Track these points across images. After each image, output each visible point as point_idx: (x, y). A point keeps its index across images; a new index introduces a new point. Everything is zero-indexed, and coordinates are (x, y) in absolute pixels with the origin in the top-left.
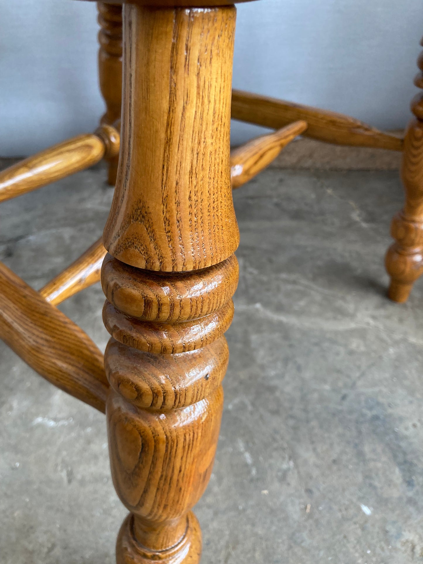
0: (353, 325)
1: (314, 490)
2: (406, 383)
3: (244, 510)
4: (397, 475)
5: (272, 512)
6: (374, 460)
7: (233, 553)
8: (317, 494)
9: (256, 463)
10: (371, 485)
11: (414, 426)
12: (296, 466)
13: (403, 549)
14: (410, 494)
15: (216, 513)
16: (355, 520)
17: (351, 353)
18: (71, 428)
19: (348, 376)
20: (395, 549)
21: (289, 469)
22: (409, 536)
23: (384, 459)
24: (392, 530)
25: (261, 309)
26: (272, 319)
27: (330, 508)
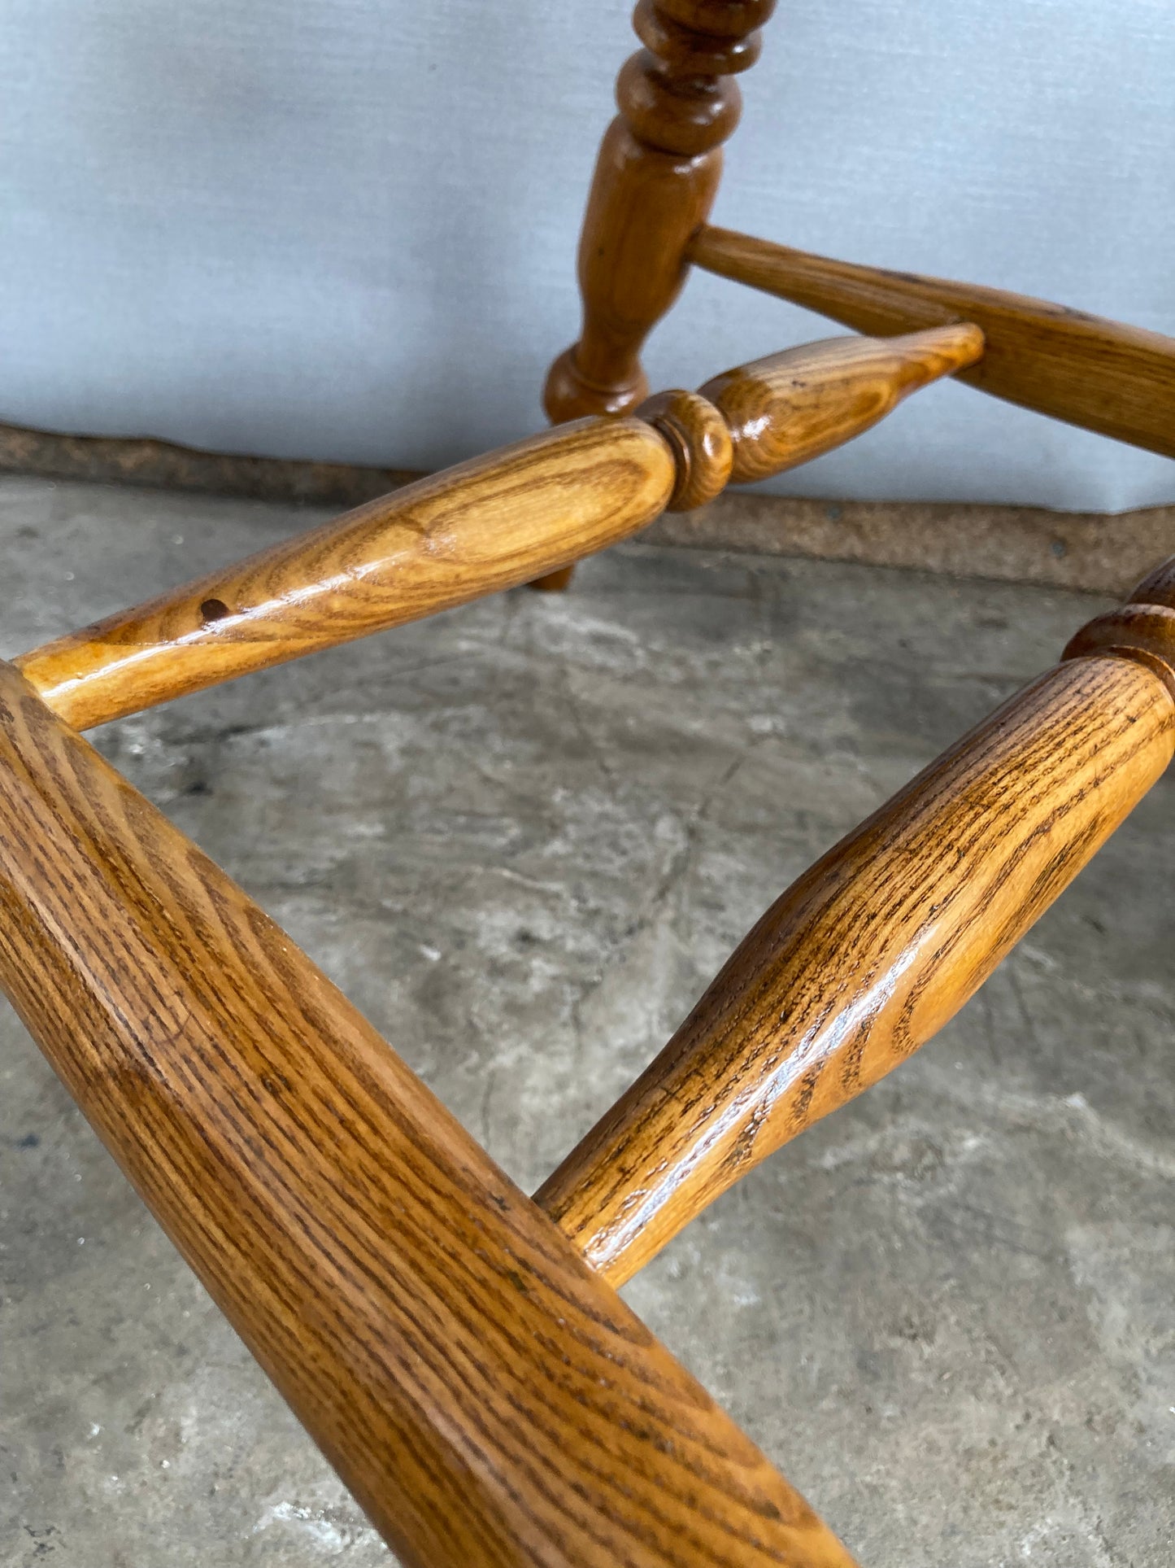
25: (1092, 1118)
26: (1139, 1165)
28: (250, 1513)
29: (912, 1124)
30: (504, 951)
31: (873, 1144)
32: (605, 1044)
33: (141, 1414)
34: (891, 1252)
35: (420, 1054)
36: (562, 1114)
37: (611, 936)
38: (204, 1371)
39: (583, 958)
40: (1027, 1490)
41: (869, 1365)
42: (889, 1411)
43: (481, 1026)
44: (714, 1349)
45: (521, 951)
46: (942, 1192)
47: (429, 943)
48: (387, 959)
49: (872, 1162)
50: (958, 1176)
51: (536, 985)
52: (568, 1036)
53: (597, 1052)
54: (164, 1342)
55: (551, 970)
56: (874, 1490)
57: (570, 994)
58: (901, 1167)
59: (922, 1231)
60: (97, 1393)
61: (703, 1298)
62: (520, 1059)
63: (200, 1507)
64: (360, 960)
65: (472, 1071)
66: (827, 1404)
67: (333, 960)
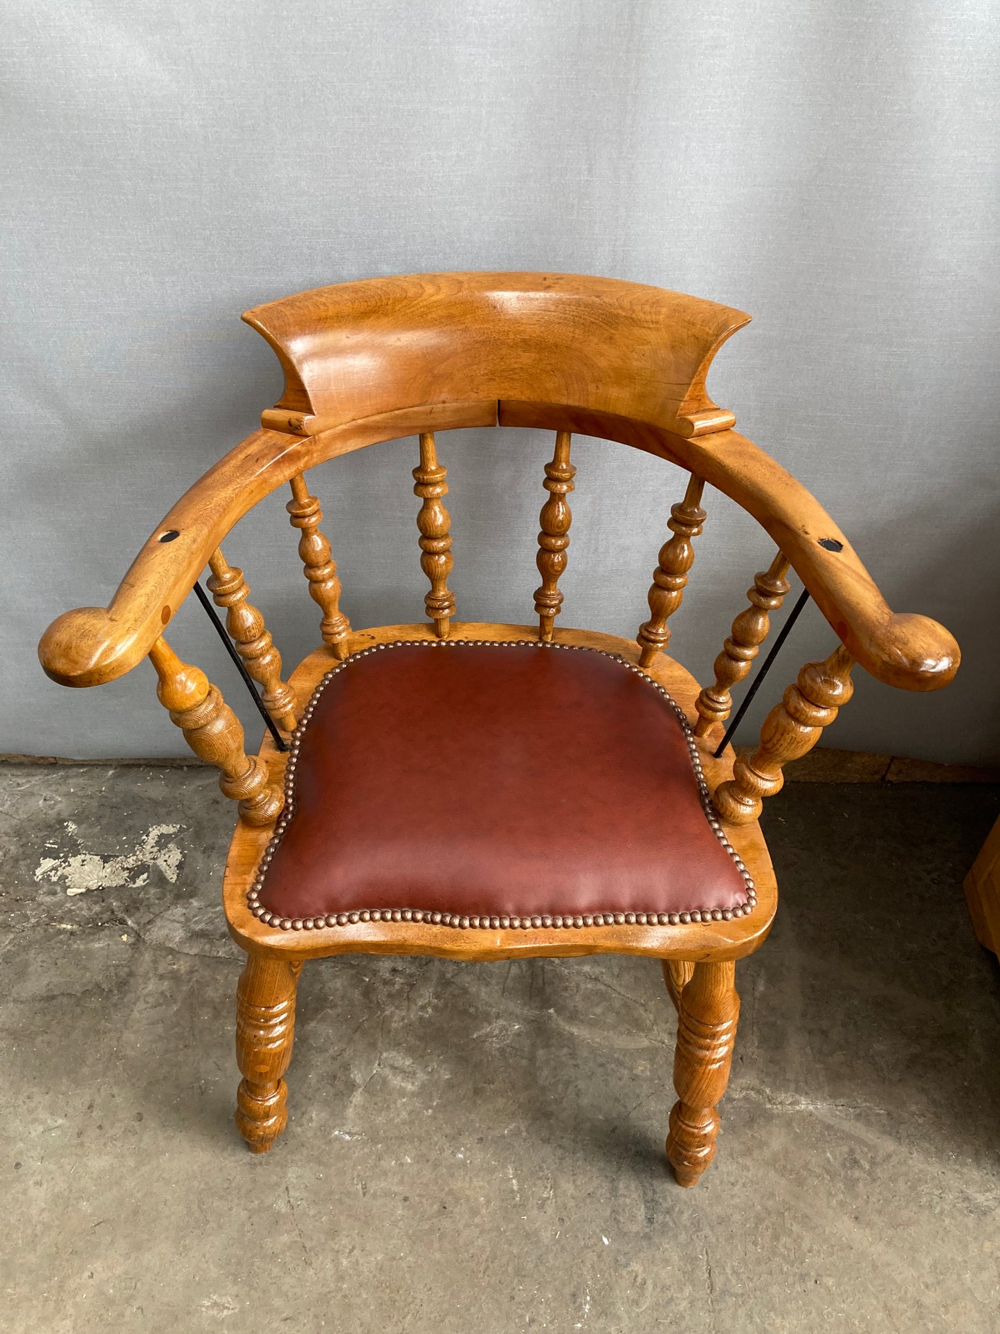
0: (645, 1043)
1: (565, 1219)
3: (505, 1232)
4: (641, 1213)
5: (528, 1236)
6: (625, 1196)
7: (491, 1266)
8: (568, 1223)
9: (521, 1190)
10: (616, 1219)
12: (555, 1196)
13: (627, 1277)
14: (647, 1230)
15: (481, 1232)
16: (594, 1248)
17: (634, 1078)
18: (364, 1143)
19: (625, 1107)
20: (621, 1277)
21: (548, 1198)
22: (636, 1267)
23: (635, 1196)
24: (622, 1259)
25: (555, 1015)
26: (564, 1030)
27: (576, 1236)
28: (330, 1133)
29: (501, 1022)
30: (387, 975)
31: (488, 1030)
32: (416, 1005)
33: (303, 1114)
34: (488, 1061)
35: (364, 1012)
36: (403, 1028)
37: (421, 966)
38: (316, 1104)
39: (411, 976)
40: (509, 1118)
41: (477, 1091)
42: (479, 1102)
43: (381, 1002)
44: (438, 1090)
45: (393, 975)
46: (505, 1042)
47: (365, 976)
48: (353, 982)
49: (487, 1035)
50: (511, 1037)
51: (397, 987)
52: (405, 1003)
53: (414, 1008)
54: (306, 1097)
55: (402, 981)
56: (472, 1121)
57: (407, 988)
58: (496, 1036)
59: (498, 1054)
60: (292, 1110)
61: (436, 1077)
62: (392, 1012)
63: (319, 1133)
64: (346, 983)
65: (379, 1017)
66: (465, 1102)
67: (339, 984)
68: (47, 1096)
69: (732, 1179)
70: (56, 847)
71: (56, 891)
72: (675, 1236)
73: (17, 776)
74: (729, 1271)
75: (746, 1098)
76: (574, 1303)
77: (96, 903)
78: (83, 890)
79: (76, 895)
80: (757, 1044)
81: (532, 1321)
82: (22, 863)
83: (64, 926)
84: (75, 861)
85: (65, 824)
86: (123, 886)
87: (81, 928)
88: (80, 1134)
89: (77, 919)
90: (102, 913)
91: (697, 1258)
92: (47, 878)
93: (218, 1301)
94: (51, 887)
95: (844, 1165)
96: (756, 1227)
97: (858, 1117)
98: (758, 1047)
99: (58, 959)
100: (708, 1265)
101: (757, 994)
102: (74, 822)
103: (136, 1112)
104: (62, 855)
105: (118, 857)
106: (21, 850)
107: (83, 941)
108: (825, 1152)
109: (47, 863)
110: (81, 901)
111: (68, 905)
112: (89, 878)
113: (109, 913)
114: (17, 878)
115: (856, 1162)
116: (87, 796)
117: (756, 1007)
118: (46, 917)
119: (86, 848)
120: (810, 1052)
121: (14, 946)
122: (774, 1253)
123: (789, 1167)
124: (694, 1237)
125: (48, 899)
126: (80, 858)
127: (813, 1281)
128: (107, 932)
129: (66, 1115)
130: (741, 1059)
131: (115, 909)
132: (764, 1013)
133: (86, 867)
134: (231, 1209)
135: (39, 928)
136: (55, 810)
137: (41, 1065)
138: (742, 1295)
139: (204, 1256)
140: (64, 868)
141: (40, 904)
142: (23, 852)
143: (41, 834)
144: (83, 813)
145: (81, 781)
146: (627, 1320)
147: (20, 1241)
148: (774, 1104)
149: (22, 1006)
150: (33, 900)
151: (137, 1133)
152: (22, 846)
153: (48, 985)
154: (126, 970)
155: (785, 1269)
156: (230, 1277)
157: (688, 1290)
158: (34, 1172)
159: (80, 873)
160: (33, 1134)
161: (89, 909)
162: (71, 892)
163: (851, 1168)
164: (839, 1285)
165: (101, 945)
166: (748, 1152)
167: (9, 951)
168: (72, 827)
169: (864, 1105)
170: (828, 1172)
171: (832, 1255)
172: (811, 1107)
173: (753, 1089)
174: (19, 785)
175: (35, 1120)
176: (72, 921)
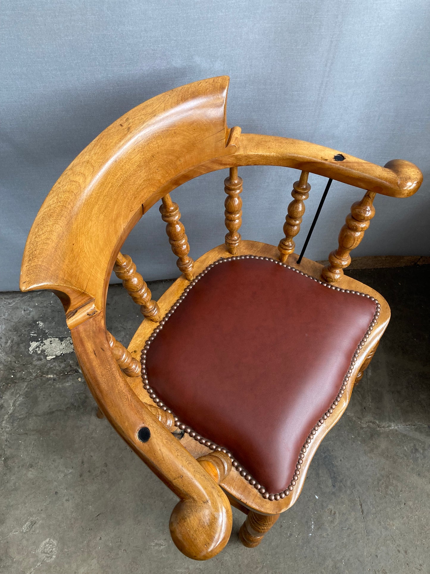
2: (341, 439)
4: (330, 482)
6: (322, 477)
10: (320, 487)
11: (341, 460)
13: (328, 511)
14: (333, 490)
16: (312, 501)
20: (325, 512)
22: (331, 507)
23: (326, 476)
24: (325, 504)
27: (304, 497)
68: (62, 460)
69: (366, 464)
70: (36, 335)
71: (41, 358)
72: (346, 491)
73: (7, 299)
74: (369, 503)
75: (368, 426)
76: (307, 525)
77: (62, 362)
78: (54, 357)
79: (51, 359)
80: (371, 401)
81: (291, 535)
82: (21, 345)
83: (49, 376)
84: (47, 342)
85: (37, 323)
86: (72, 352)
87: (58, 376)
88: (81, 476)
89: (55, 372)
90: (66, 367)
91: (355, 500)
92: (35, 352)
93: (158, 543)
94: (39, 356)
95: (412, 452)
96: (378, 483)
97: (416, 430)
98: (371, 402)
99: (50, 393)
100: (360, 502)
101: (369, 377)
102: (42, 321)
103: (104, 463)
104: (40, 339)
105: (67, 337)
106: (19, 339)
107: (61, 383)
108: (404, 447)
109: (34, 344)
110: (55, 362)
111: (49, 365)
112: (55, 350)
113: (69, 367)
114: (21, 354)
115: (416, 450)
116: (45, 306)
117: (369, 383)
118: (40, 372)
119: (50, 334)
120: (394, 401)
121: (28, 389)
122: (387, 494)
123: (389, 455)
124: (353, 491)
125: (38, 363)
126: (49, 340)
127: (404, 504)
128: (70, 377)
129: (73, 468)
130: (365, 408)
131: (72, 365)
132: (372, 386)
133: (53, 344)
134: (155, 502)
135: (38, 378)
136: (31, 316)
137: (55, 445)
138: (375, 513)
139: (148, 524)
140: (42, 346)
141: (36, 366)
142: (21, 340)
143: (27, 329)
144: (44, 316)
145: (40, 299)
146: (330, 530)
147: (65, 527)
148: (381, 427)
149: (39, 418)
150: (31, 364)
151: (106, 472)
152: (19, 336)
153: (49, 406)
154: (84, 395)
155: (392, 500)
156: (161, 532)
157: (353, 514)
158: (65, 495)
159: (51, 348)
160: (60, 478)
161: (59, 366)
162: (49, 358)
163: (415, 453)
164: (414, 504)
165: (69, 384)
166: (372, 451)
167: (27, 391)
168: (41, 324)
169: (418, 424)
170: (406, 456)
171: (410, 492)
172: (396, 427)
173: (371, 422)
174: (9, 304)
175: (59, 471)
176: (52, 373)
